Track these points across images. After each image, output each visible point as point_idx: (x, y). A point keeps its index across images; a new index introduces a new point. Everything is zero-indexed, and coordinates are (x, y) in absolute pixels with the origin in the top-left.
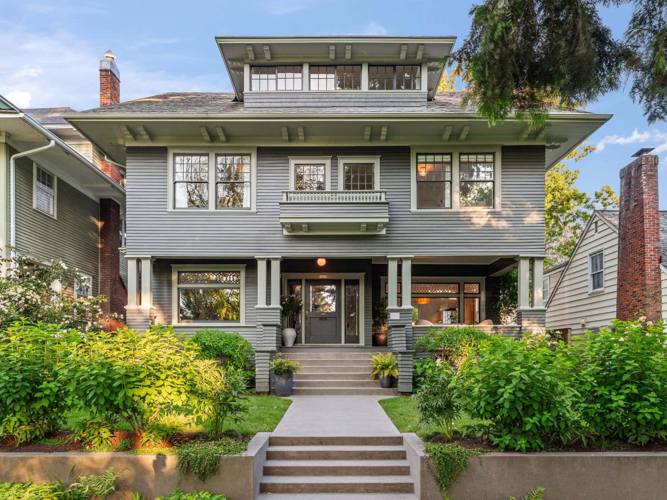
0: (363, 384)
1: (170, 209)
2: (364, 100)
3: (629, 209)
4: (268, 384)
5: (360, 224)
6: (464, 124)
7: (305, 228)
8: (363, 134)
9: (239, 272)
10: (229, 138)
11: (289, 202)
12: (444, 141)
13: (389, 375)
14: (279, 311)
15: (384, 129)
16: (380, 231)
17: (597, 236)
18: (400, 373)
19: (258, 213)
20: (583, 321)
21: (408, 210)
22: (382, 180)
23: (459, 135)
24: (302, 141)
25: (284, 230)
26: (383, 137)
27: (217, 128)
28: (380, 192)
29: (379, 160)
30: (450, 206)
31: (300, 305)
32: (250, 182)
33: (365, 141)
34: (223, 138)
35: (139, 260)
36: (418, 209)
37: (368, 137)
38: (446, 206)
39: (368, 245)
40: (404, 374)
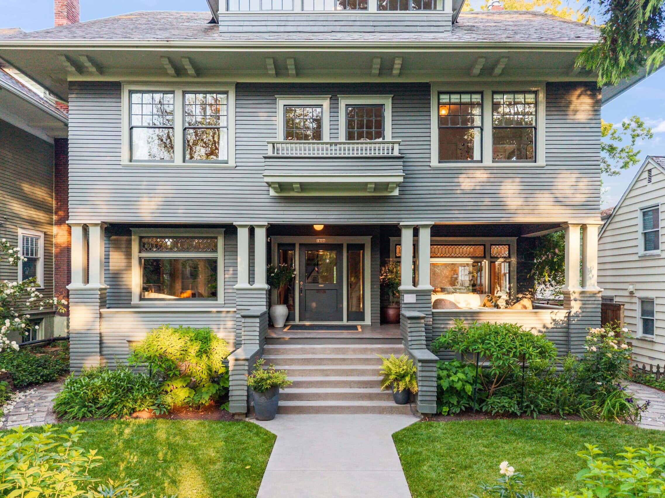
0: (370, 397)
1: (125, 160)
2: (371, 23)
4: (246, 402)
5: (367, 184)
6: (502, 56)
7: (297, 188)
8: (371, 67)
9: (216, 238)
10: (199, 71)
11: (275, 155)
12: (474, 76)
13: (405, 388)
14: (265, 292)
15: (398, 63)
16: (391, 192)
17: (650, 187)
18: (420, 388)
19: (237, 168)
20: (631, 288)
21: (428, 164)
22: (394, 126)
23: (493, 68)
24: (292, 76)
25: (271, 189)
26: (396, 72)
27: (183, 59)
28: (393, 143)
29: (390, 100)
30: (479, 159)
31: (293, 276)
32: (227, 127)
33: (374, 76)
34: (191, 71)
35: (85, 228)
36: (439, 162)
37: (377, 72)
38: (475, 159)
39: (376, 209)
40: (425, 389)
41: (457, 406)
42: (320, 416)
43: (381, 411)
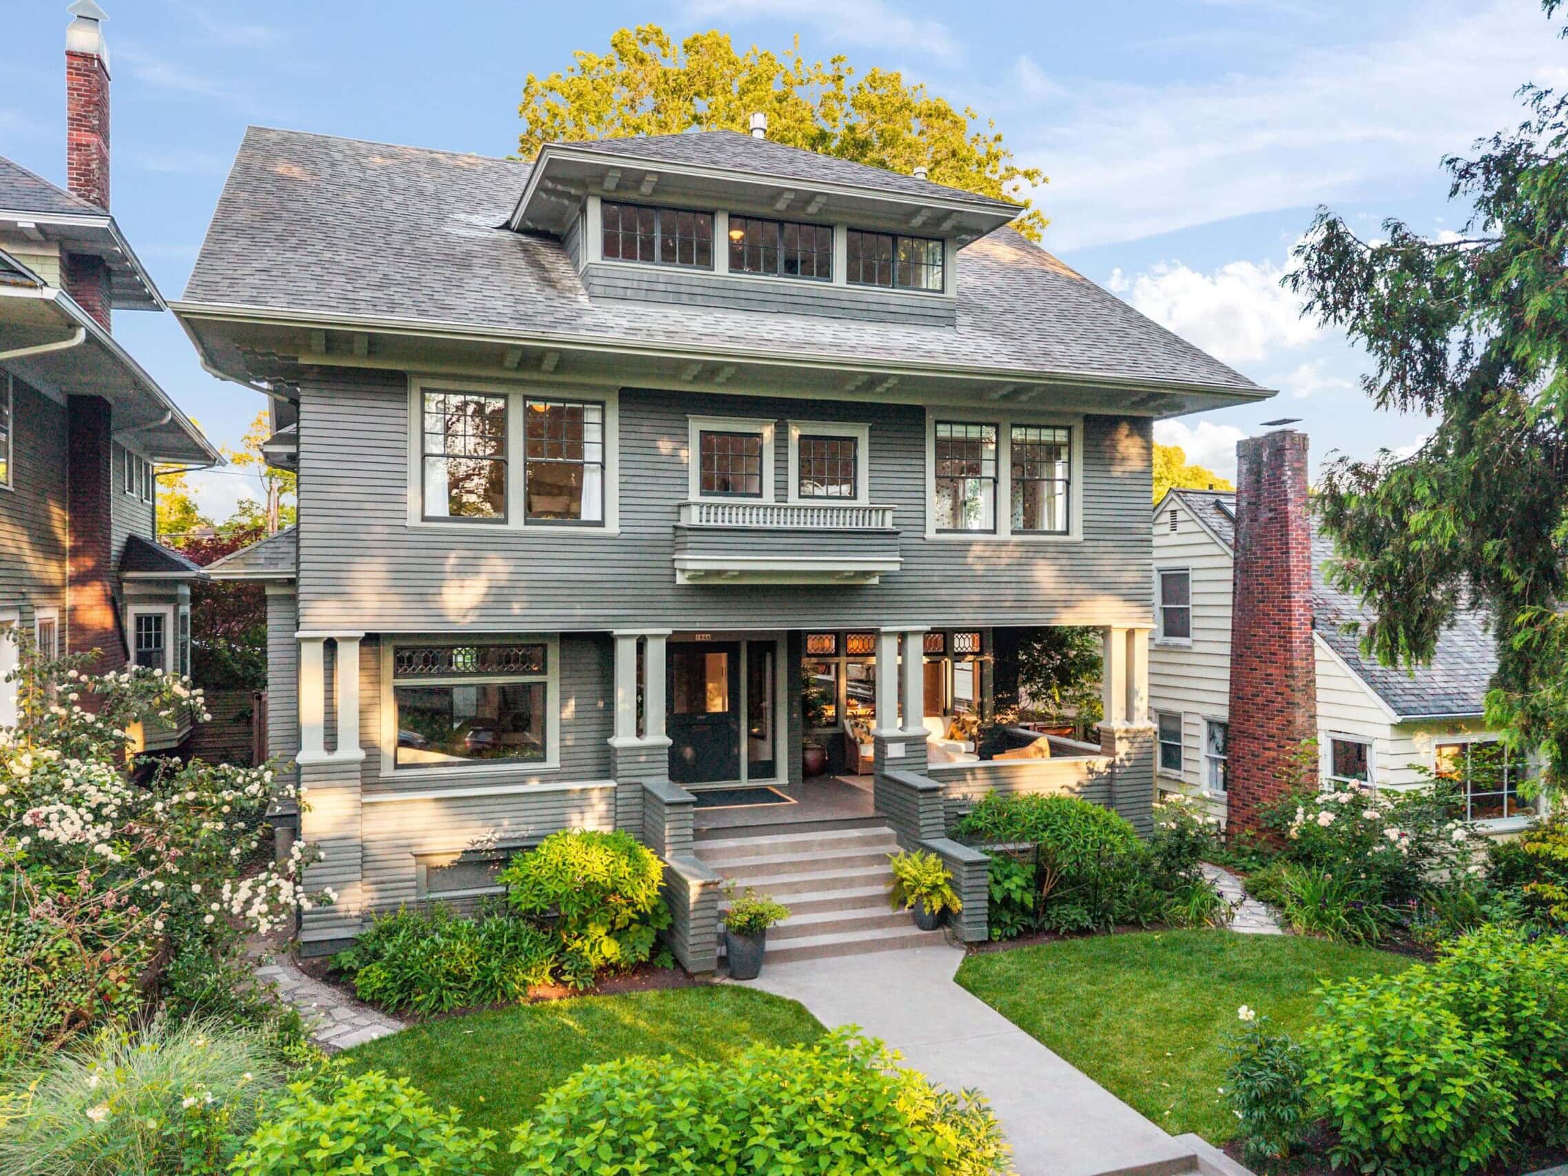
0: (879, 923)
1: (414, 520)
3: (1256, 520)
4: (715, 952)
5: (842, 572)
8: (846, 382)
9: (543, 647)
11: (701, 525)
12: (988, 401)
13: (941, 907)
14: (666, 751)
15: (892, 381)
16: (869, 579)
17: (1177, 539)
18: (967, 905)
19: (623, 536)
21: (921, 535)
22: (873, 474)
25: (678, 573)
27: (549, 354)
28: (884, 510)
29: (867, 430)
30: (992, 527)
32: (602, 465)
33: (846, 392)
35: (331, 645)
36: (937, 533)
39: (843, 604)
40: (973, 905)
41: (1012, 926)
42: (820, 962)
43: (903, 943)
